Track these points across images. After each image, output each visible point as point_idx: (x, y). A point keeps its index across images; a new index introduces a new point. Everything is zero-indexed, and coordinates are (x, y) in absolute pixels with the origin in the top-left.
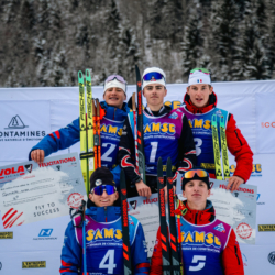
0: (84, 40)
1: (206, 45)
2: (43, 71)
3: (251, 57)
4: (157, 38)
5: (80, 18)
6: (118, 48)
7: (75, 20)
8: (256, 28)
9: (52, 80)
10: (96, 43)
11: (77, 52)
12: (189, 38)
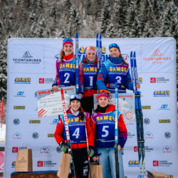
0: (54, 14)
1: (112, 18)
2: (34, 29)
3: (133, 25)
4: (89, 15)
5: (52, 3)
6: (70, 19)
7: (50, 4)
8: (136, 11)
9: (38, 33)
10: (59, 16)
11: (50, 20)
12: (104, 15)
